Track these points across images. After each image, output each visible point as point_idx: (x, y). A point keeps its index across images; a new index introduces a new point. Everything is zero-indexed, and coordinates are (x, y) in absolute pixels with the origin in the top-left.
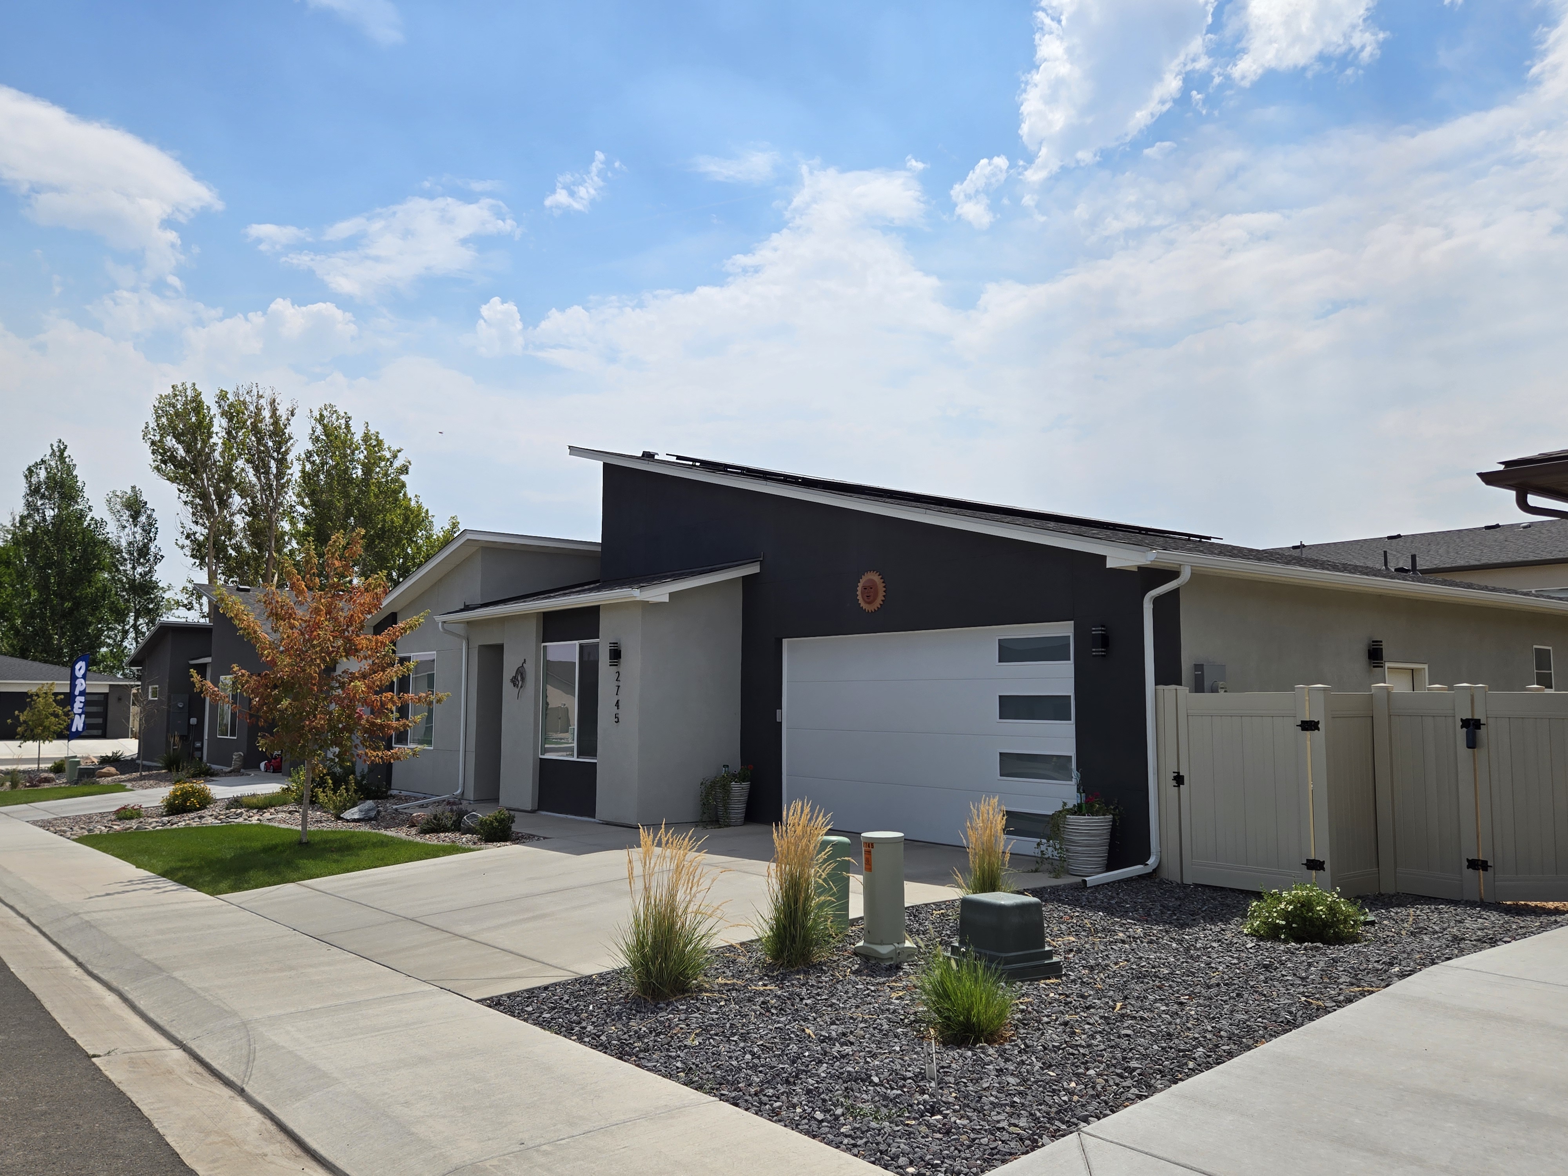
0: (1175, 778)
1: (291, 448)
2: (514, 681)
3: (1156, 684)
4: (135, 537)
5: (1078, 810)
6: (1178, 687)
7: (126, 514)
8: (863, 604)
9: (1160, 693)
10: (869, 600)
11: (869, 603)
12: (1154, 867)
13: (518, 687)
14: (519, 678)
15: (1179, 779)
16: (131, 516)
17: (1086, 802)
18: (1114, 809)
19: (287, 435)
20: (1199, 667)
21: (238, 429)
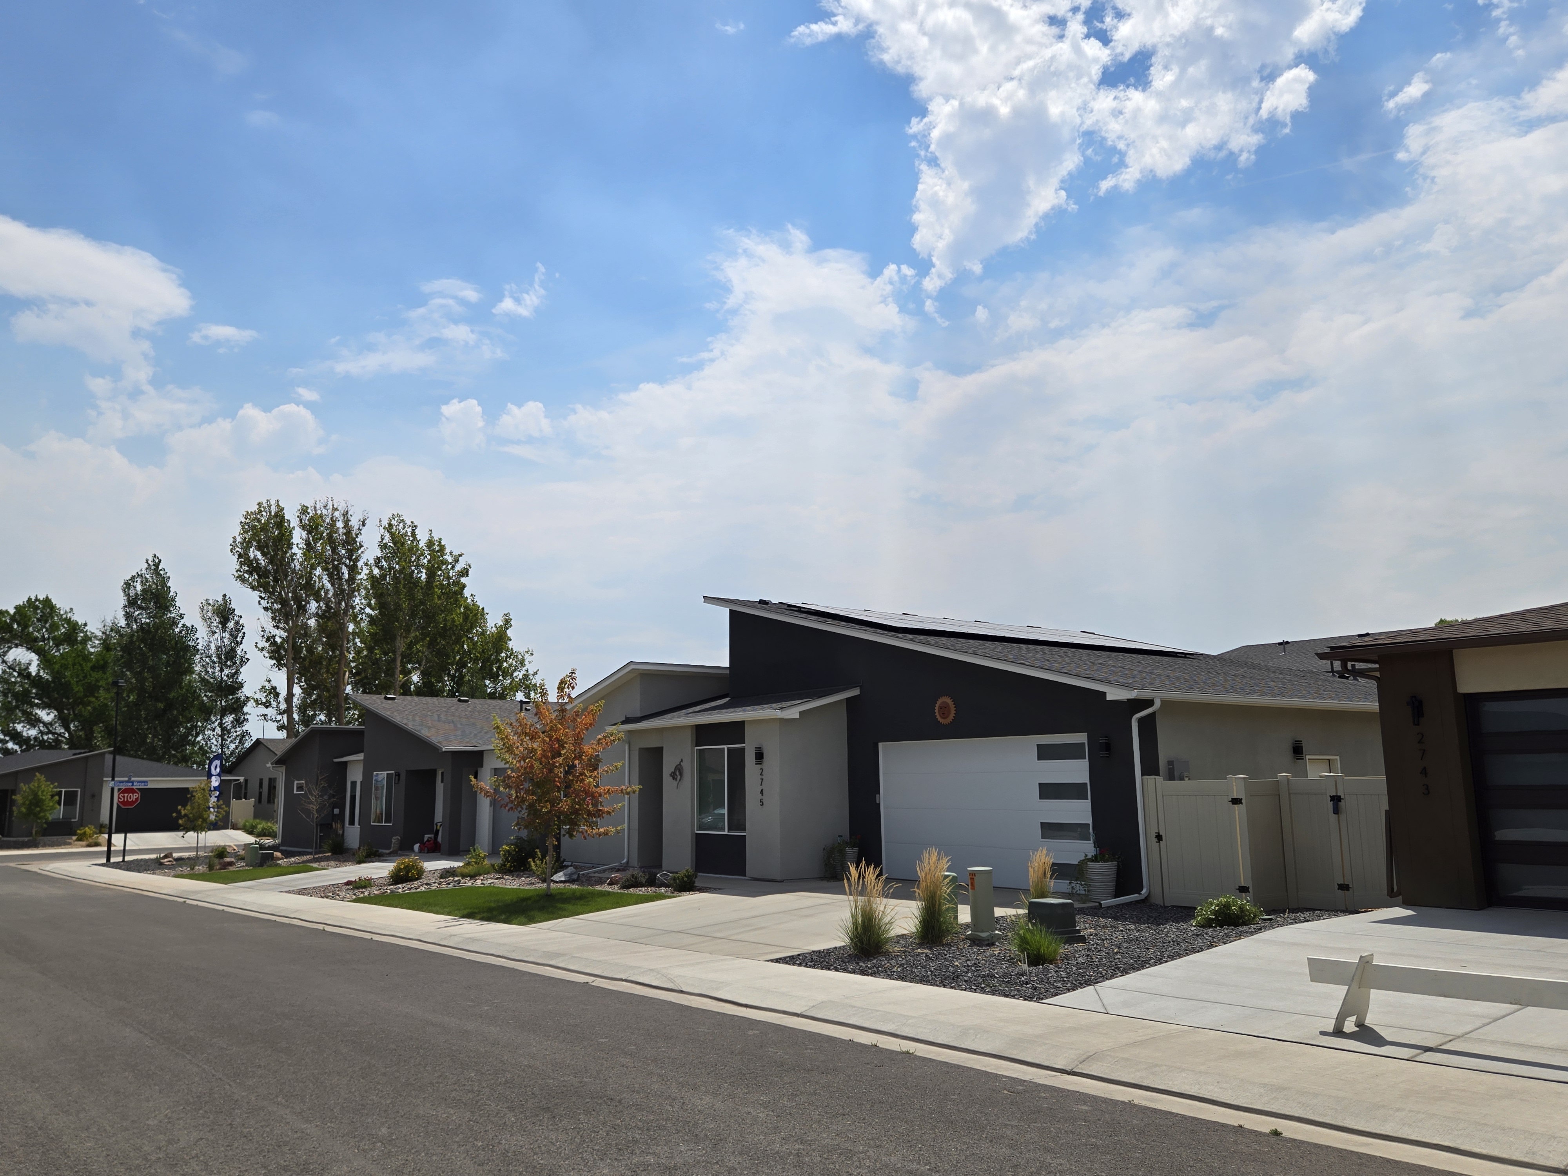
0: (1157, 837)
1: (362, 555)
2: (673, 776)
3: (1142, 776)
4: (223, 642)
5: (1095, 859)
6: (1157, 777)
7: (216, 621)
8: (939, 719)
9: (1145, 780)
10: (944, 715)
11: (944, 718)
12: (1146, 895)
13: (676, 780)
14: (678, 773)
15: (1159, 837)
16: (220, 623)
17: (1100, 854)
18: (1118, 858)
19: (358, 544)
20: (1170, 763)
21: (316, 541)
